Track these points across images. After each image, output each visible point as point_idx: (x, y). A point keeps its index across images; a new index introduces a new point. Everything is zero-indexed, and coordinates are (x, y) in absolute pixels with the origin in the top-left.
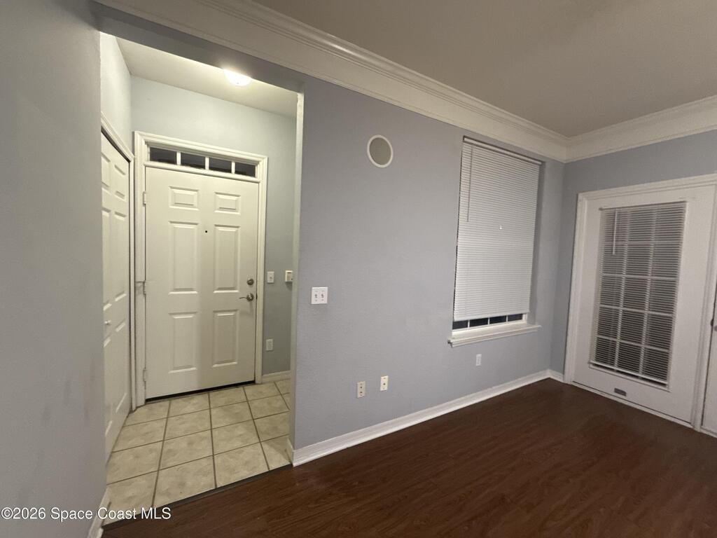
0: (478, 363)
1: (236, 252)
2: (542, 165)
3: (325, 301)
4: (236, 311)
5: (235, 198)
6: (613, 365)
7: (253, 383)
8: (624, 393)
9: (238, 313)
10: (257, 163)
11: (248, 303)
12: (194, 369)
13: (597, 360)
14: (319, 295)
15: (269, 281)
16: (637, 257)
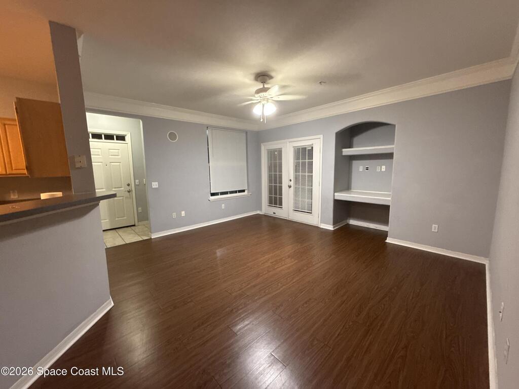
0: (223, 207)
1: (121, 175)
2: (247, 133)
3: (157, 187)
4: (123, 197)
5: (117, 151)
6: (272, 204)
7: (134, 225)
8: (275, 214)
9: (124, 197)
10: (126, 135)
11: (128, 194)
12: (107, 220)
14: (155, 185)
15: (137, 184)
16: (275, 166)
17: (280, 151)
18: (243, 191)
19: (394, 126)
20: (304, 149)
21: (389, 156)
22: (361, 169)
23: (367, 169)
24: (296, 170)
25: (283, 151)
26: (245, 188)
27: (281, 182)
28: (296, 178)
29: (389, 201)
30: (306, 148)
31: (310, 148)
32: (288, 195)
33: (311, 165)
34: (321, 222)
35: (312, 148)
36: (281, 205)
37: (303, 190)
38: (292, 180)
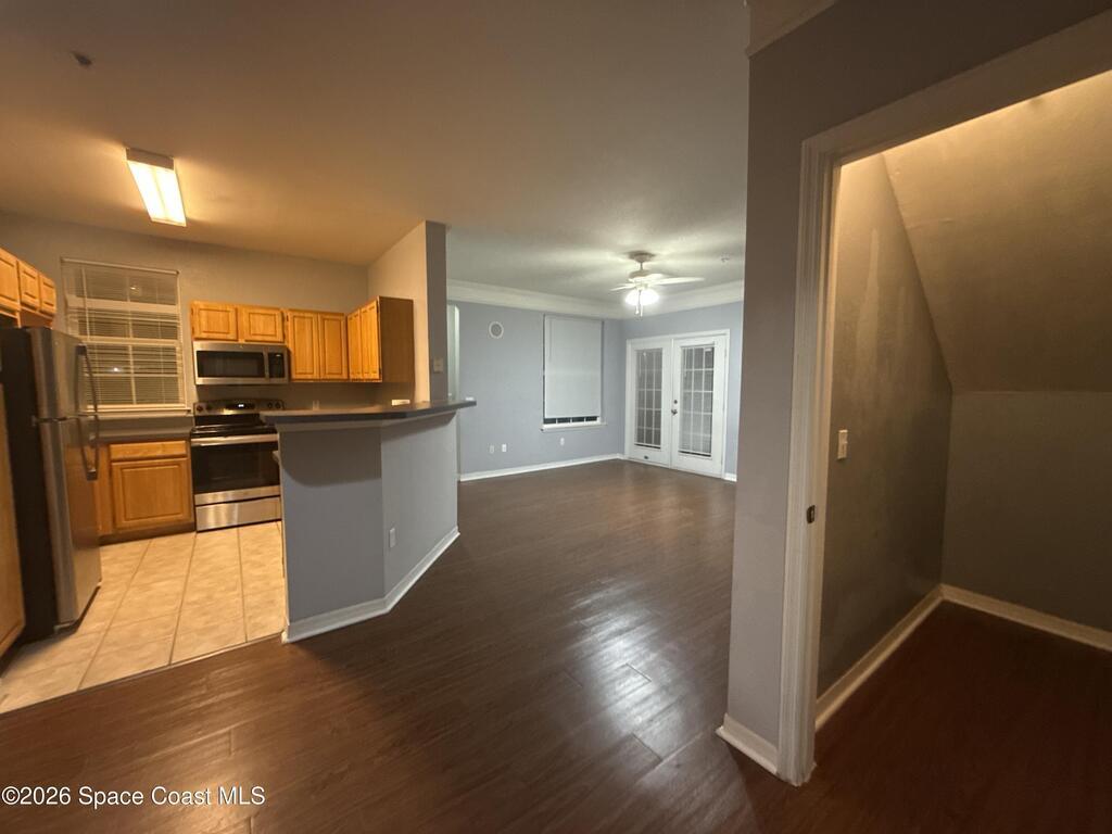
0: (562, 443)
2: (603, 323)
6: (643, 442)
8: (647, 459)
13: (637, 442)
16: (650, 378)
17: (659, 353)
18: (594, 419)
20: (699, 351)
24: (686, 384)
25: (663, 353)
26: (597, 413)
27: (659, 405)
28: (686, 398)
30: (702, 349)
31: (710, 349)
32: (670, 427)
33: (710, 376)
34: (726, 471)
35: (713, 349)
36: (659, 443)
37: (697, 418)
38: (679, 401)
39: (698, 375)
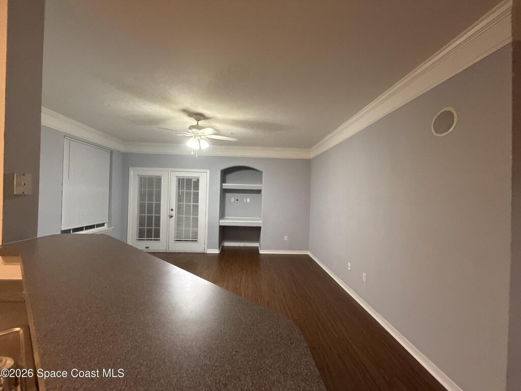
2: (112, 152)
6: (144, 238)
8: (148, 248)
13: (139, 238)
16: (151, 194)
17: (159, 180)
18: (103, 225)
19: (261, 172)
20: (189, 180)
21: (259, 192)
22: (233, 200)
23: (237, 200)
24: (180, 198)
25: (162, 179)
27: (158, 211)
28: (179, 208)
29: (260, 223)
30: (191, 179)
31: (196, 180)
32: (168, 226)
33: (196, 195)
34: (208, 248)
35: (198, 180)
36: (159, 237)
37: (188, 219)
38: (174, 209)
39: (188, 194)
